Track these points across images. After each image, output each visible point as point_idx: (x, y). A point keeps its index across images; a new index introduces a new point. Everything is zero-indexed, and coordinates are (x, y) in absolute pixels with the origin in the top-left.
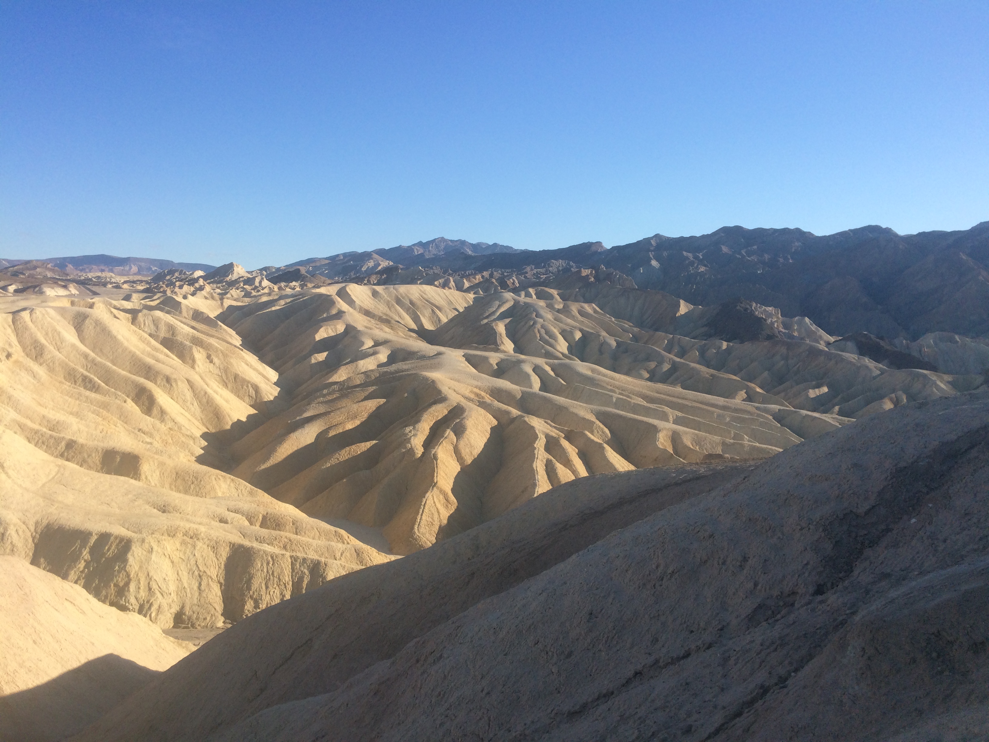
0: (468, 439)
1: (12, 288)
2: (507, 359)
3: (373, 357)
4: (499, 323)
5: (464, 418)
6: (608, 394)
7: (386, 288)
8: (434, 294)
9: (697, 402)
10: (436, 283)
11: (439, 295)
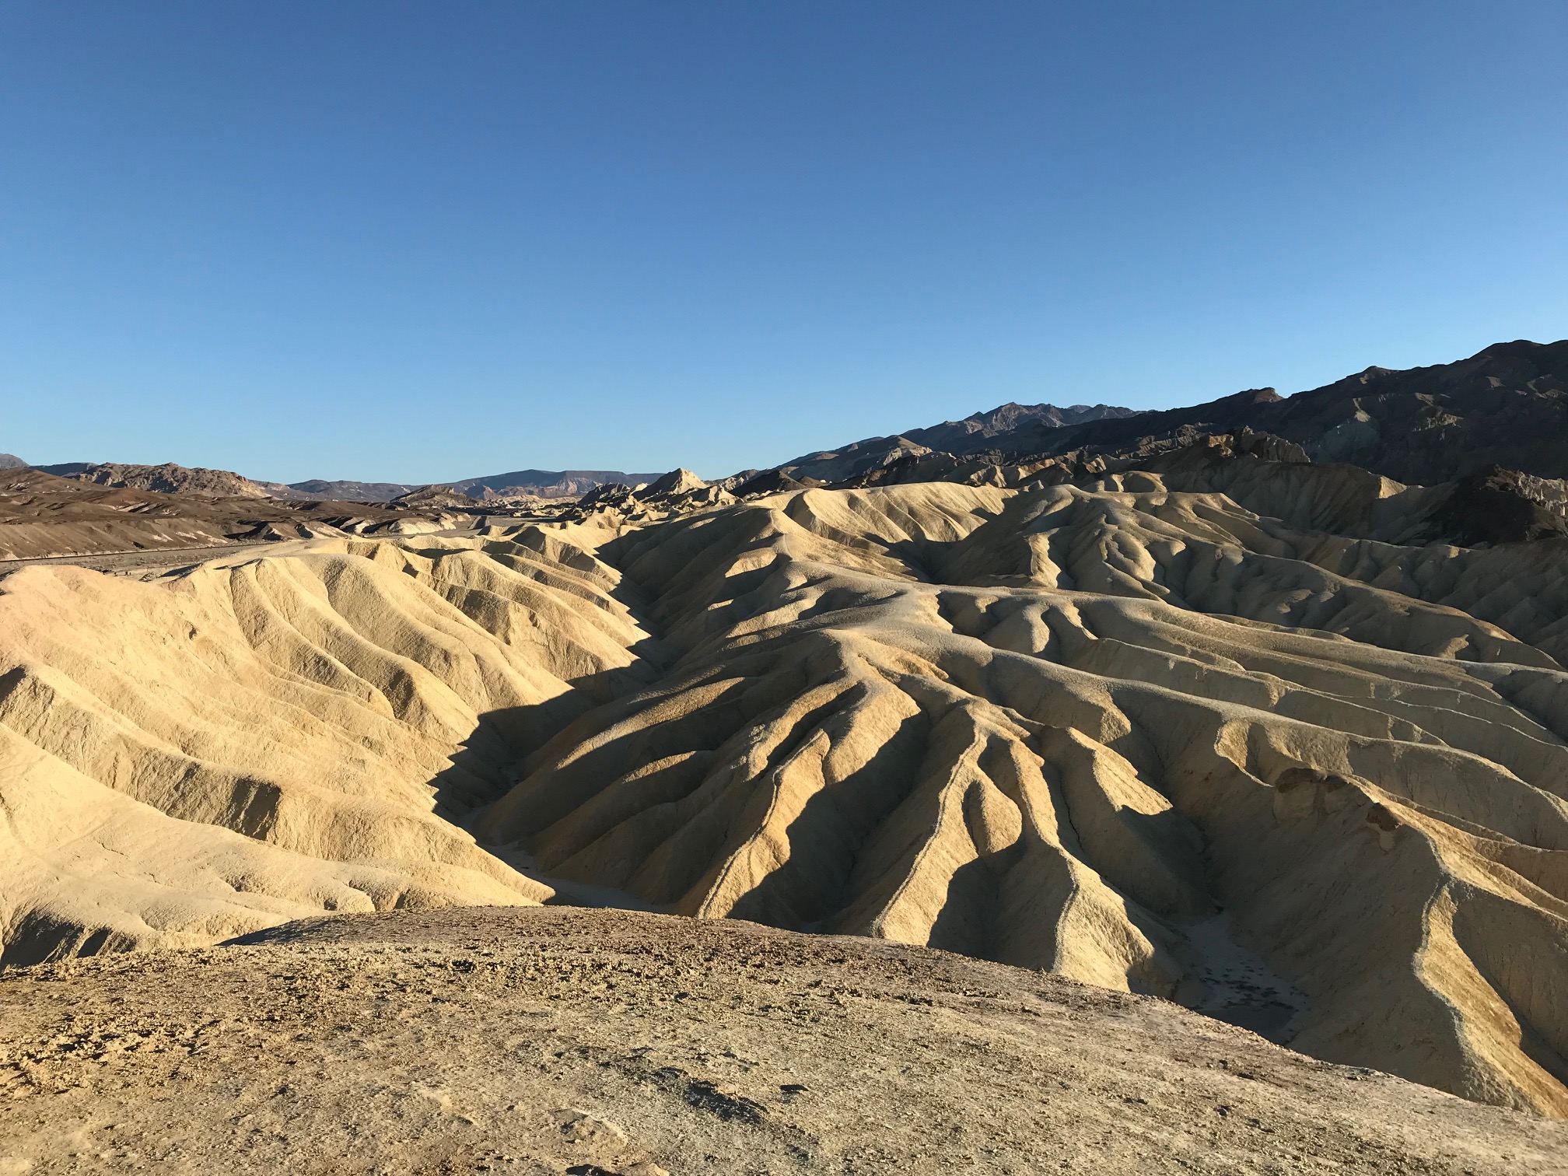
0: (851, 746)
1: (359, 528)
2: (1007, 599)
3: (792, 606)
4: (1041, 536)
5: (855, 709)
6: (1160, 656)
7: (872, 492)
8: (954, 496)
9: (1344, 662)
10: (972, 477)
11: (963, 496)
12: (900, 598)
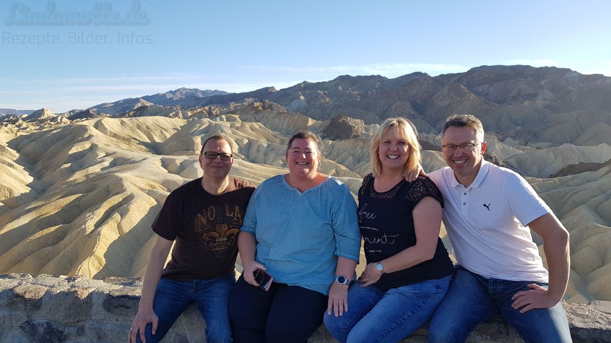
0: (130, 218)
2: (188, 160)
4: (198, 137)
5: (131, 203)
7: (131, 119)
8: (164, 122)
10: (169, 115)
11: (168, 122)
12: (146, 160)
